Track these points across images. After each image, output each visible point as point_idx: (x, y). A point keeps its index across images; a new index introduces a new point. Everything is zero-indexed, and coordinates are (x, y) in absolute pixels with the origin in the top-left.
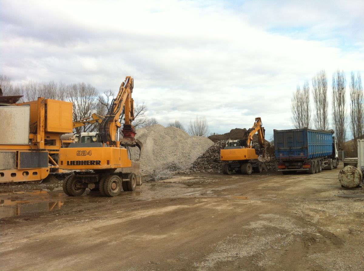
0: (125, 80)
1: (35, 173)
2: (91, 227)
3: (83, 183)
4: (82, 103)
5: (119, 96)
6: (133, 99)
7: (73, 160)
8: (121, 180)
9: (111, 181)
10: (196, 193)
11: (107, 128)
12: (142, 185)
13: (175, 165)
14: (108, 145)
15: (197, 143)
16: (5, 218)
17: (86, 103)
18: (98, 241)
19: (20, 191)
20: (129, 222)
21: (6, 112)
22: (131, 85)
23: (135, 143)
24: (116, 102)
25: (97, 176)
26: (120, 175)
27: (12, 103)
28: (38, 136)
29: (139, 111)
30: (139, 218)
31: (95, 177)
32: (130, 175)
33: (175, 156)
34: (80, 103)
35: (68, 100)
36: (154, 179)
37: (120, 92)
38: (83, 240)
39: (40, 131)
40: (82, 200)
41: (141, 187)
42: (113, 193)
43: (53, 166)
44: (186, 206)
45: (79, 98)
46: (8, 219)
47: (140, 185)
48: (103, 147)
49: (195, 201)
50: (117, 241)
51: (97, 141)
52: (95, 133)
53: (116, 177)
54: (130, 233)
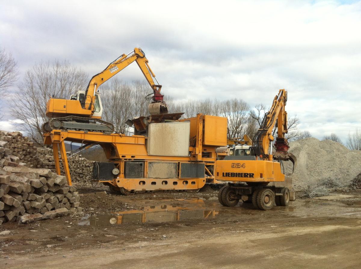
0: (279, 93)
1: (193, 183)
2: (247, 239)
3: (237, 194)
4: (234, 117)
5: (272, 110)
6: (287, 112)
7: (227, 172)
8: (274, 194)
9: (264, 194)
10: (358, 213)
11: (260, 142)
12: (296, 201)
13: (332, 181)
14: (261, 158)
15: (358, 158)
16: (169, 222)
17: (238, 118)
18: (255, 253)
19: (180, 198)
20: (285, 238)
21: (170, 128)
22: (284, 98)
23: (288, 157)
24: (269, 116)
25: (250, 189)
26: (273, 188)
27: (175, 120)
28: (197, 149)
29: (291, 124)
30: (295, 234)
31: (248, 189)
32: (284, 190)
33: (332, 171)
34: (232, 118)
35: (222, 115)
36: (308, 195)
37: (273, 106)
38: (240, 251)
39: (198, 145)
40: (236, 211)
42: (266, 207)
43: (209, 177)
44: (346, 227)
45: (232, 113)
46: (171, 223)
47: (294, 201)
48: (256, 160)
49: (358, 222)
50: (274, 256)
51: (250, 154)
52: (249, 146)
53: (269, 191)
54: (287, 249)
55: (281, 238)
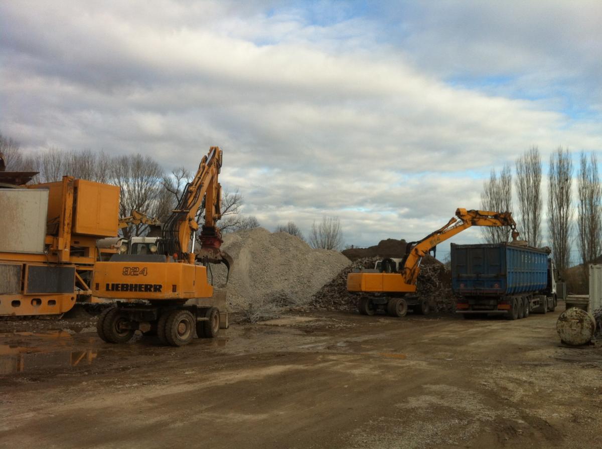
0: (209, 152)
1: (52, 302)
2: (142, 396)
3: (131, 321)
4: (135, 187)
5: (197, 179)
6: (221, 185)
7: (115, 283)
8: (195, 319)
9: (178, 319)
10: (320, 344)
11: (175, 231)
12: (229, 328)
13: (286, 296)
14: (175, 260)
15: (324, 261)
17: (141, 188)
18: (152, 421)
19: (25, 331)
21: (8, 199)
22: (218, 161)
23: (220, 258)
24: (191, 188)
25: (155, 311)
26: (194, 309)
27: (19, 184)
28: (61, 240)
29: (230, 205)
30: (222, 383)
31: (151, 312)
32: (210, 311)
33: (286, 281)
34: (131, 188)
35: (112, 182)
36: (249, 319)
37: (198, 172)
38: (127, 419)
39: (64, 233)
40: (128, 351)
41: (227, 331)
42: (180, 341)
43: (82, 292)
44: (301, 367)
45: (130, 180)
47: (226, 329)
48: (167, 262)
49: (317, 358)
50: (185, 422)
51: (157, 251)
52: (156, 238)
53: (187, 314)
54: (206, 409)
55: (198, 390)
